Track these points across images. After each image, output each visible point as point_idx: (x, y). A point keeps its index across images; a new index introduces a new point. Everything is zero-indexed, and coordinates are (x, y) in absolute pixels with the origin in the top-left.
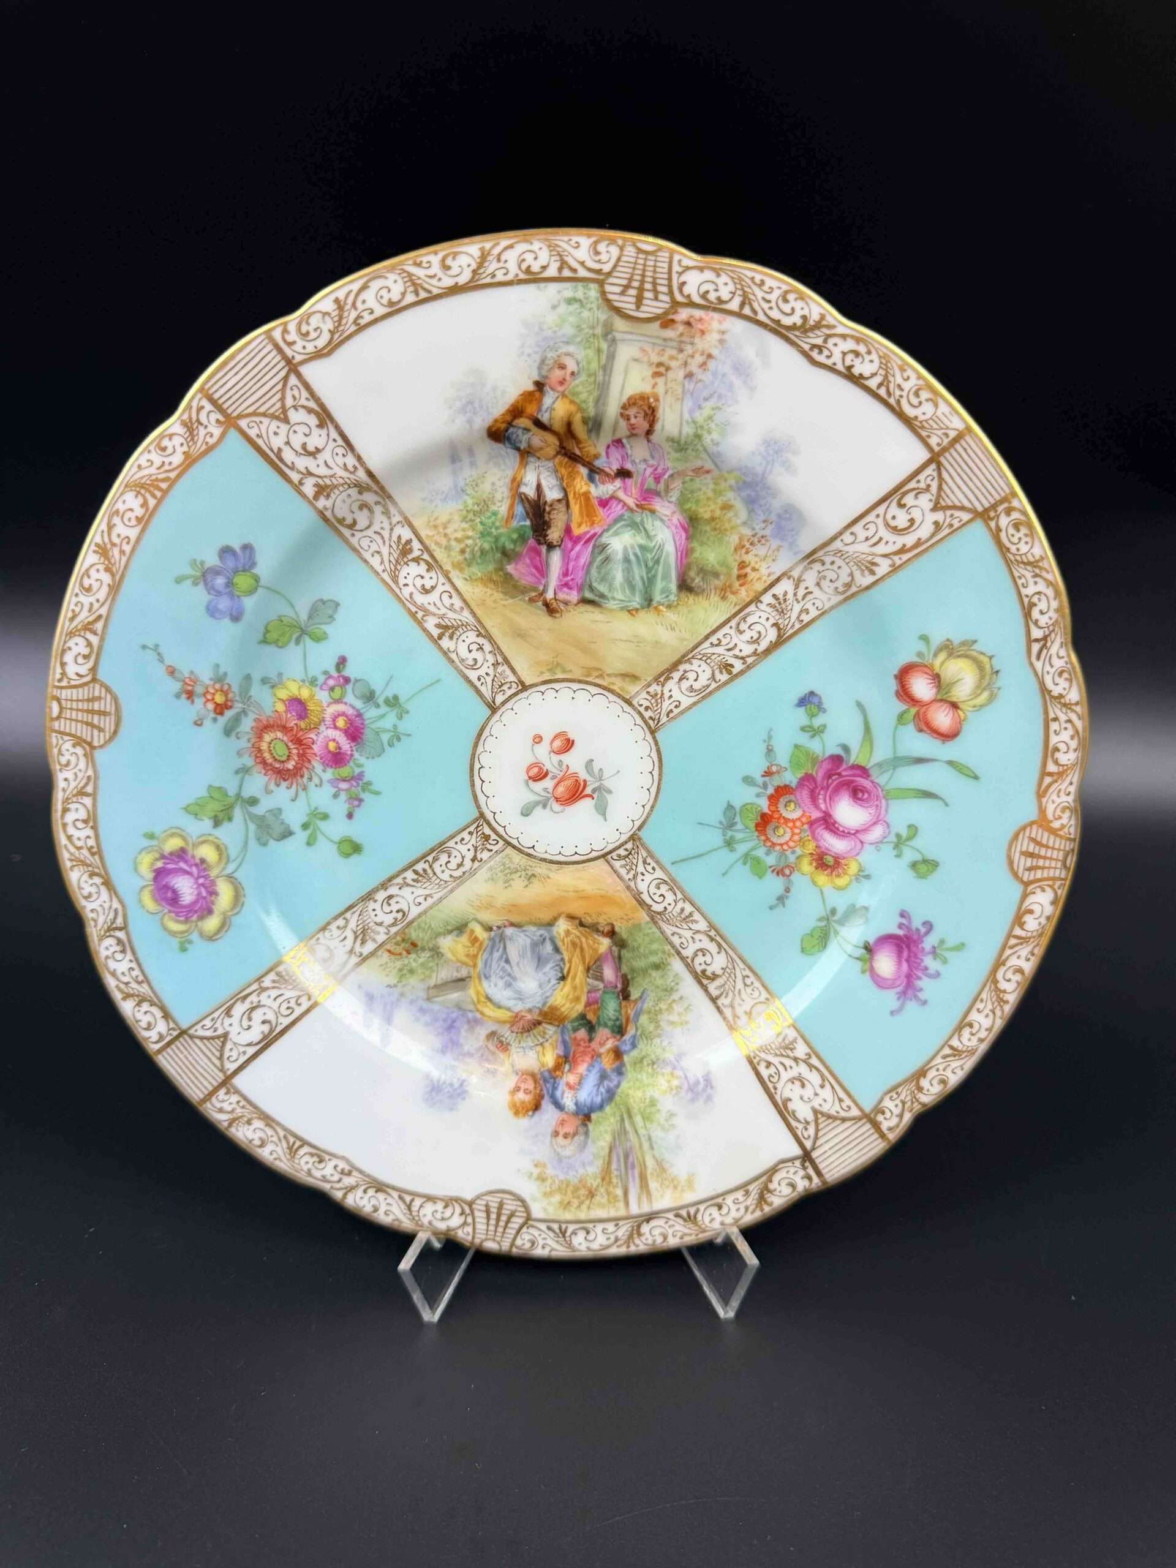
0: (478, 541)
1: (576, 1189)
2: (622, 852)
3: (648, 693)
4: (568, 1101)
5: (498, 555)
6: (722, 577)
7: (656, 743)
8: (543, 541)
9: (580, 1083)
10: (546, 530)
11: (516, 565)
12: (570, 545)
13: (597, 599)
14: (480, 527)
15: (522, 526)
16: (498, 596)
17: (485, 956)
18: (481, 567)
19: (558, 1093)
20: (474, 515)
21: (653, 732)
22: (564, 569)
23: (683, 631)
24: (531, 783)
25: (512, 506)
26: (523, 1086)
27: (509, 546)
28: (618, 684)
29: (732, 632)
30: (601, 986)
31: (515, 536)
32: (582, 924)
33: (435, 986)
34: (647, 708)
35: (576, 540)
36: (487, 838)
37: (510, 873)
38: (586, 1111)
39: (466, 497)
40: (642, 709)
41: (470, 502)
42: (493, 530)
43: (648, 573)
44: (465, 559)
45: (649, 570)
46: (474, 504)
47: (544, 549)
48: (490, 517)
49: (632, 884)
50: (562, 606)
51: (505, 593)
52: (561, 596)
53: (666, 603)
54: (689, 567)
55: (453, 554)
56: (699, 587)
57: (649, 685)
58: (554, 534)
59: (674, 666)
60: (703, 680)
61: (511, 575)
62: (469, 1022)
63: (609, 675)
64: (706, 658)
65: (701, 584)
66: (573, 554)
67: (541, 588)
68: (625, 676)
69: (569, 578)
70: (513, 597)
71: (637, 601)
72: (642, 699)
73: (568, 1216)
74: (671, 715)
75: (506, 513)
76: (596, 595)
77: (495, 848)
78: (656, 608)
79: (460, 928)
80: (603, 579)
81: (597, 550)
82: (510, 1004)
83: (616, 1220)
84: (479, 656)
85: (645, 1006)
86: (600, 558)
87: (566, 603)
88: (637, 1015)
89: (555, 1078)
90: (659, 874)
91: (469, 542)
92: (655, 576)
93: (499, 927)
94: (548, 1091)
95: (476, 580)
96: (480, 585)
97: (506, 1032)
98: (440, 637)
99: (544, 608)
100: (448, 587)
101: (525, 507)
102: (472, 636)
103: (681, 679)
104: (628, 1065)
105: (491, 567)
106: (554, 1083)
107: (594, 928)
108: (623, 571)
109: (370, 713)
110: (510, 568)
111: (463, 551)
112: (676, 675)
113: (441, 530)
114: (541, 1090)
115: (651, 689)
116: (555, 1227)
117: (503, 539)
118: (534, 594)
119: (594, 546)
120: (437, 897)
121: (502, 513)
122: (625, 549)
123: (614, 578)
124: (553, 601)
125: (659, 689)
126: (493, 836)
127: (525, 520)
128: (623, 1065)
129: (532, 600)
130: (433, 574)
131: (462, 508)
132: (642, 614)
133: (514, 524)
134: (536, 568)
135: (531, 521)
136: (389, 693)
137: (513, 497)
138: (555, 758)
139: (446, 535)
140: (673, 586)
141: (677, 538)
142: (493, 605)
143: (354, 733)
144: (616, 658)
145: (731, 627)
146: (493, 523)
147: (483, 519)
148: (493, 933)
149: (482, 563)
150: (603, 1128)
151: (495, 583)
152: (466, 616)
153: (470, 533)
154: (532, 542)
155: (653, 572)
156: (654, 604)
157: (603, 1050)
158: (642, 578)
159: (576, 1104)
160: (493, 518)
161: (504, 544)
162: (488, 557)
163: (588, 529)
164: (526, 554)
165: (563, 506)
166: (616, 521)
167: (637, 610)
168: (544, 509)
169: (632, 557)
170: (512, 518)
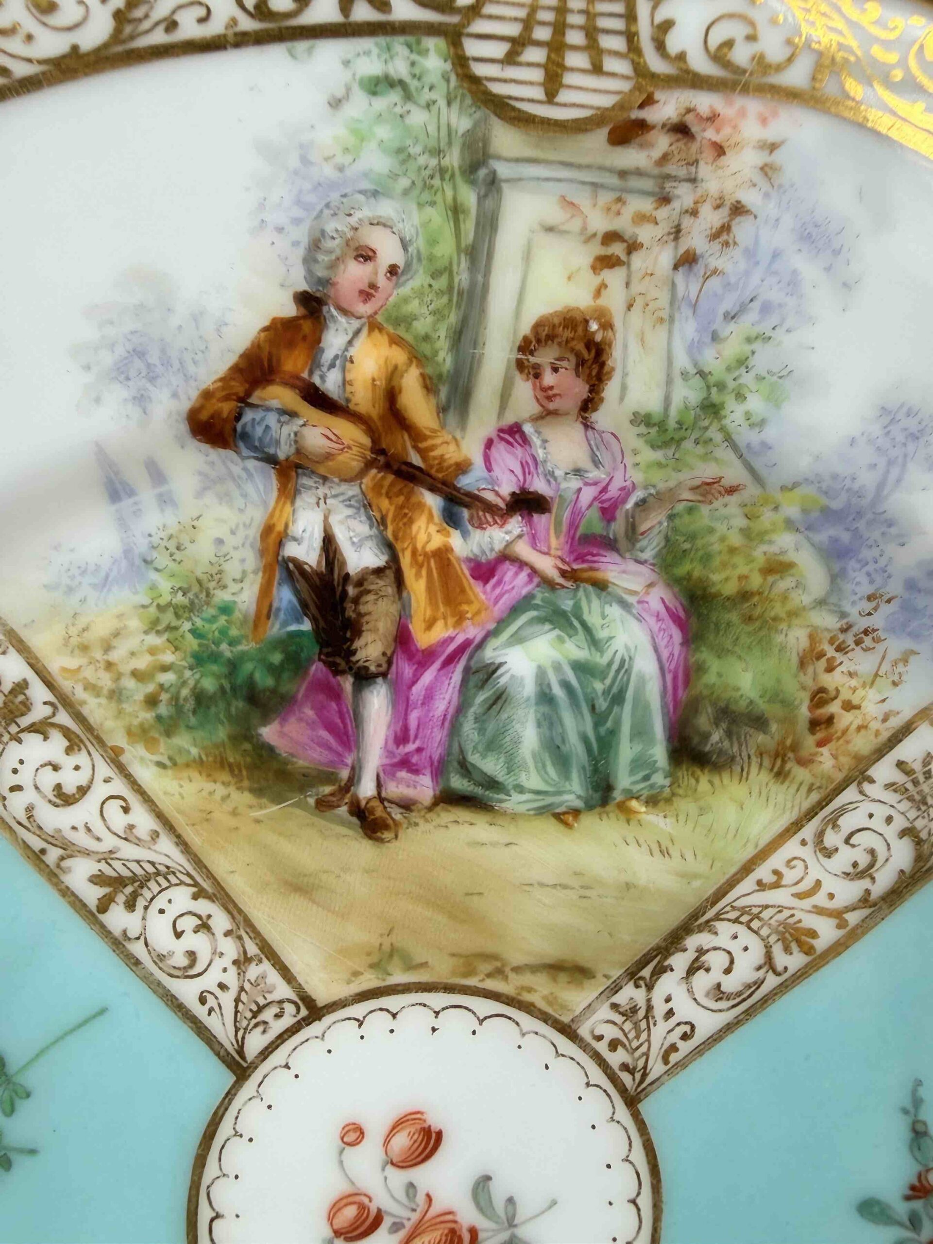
0: (188, 673)
5: (238, 704)
6: (773, 727)
8: (343, 665)
10: (352, 641)
12: (408, 670)
13: (479, 791)
14: (192, 643)
15: (293, 635)
16: (242, 798)
18: (200, 734)
20: (177, 616)
22: (398, 727)
23: (691, 857)
25: (265, 591)
27: (264, 680)
29: (806, 853)
31: (277, 658)
35: (424, 659)
39: (154, 576)
41: (165, 585)
42: (224, 647)
43: (596, 725)
44: (159, 718)
45: (599, 719)
46: (174, 591)
47: (347, 683)
48: (213, 619)
50: (397, 814)
51: (258, 792)
52: (393, 790)
53: (646, 793)
54: (693, 707)
55: (128, 707)
56: (721, 752)
58: (370, 649)
61: (271, 749)
64: (747, 917)
65: (725, 744)
66: (418, 689)
67: (345, 774)
69: (411, 747)
70: (278, 799)
71: (576, 792)
75: (253, 609)
76: (478, 784)
78: (622, 807)
80: (492, 745)
81: (474, 680)
84: (200, 945)
86: (482, 697)
87: (407, 806)
91: (168, 678)
92: (613, 733)
95: (187, 765)
96: (194, 774)
98: (104, 904)
99: (355, 820)
100: (118, 787)
101: (297, 592)
103: (691, 971)
105: (222, 733)
108: (539, 725)
110: (269, 733)
111: (152, 701)
112: (680, 961)
113: (98, 655)
117: (248, 667)
119: (467, 670)
121: (243, 607)
122: (541, 674)
123: (517, 742)
124: (375, 803)
125: (639, 996)
127: (299, 621)
129: (323, 805)
130: (82, 758)
131: (146, 601)
132: (588, 821)
133: (275, 629)
134: (330, 727)
135: (314, 620)
137: (268, 571)
138: (398, 1178)
139: (109, 665)
140: (659, 753)
141: (663, 643)
144: (531, 928)
145: (802, 842)
146: (223, 632)
147: (199, 622)
149: (201, 725)
151: (231, 768)
152: (167, 852)
153: (168, 658)
154: (317, 669)
155: (609, 724)
156: (617, 795)
158: (585, 740)
160: (222, 620)
161: (251, 676)
162: (213, 710)
163: (450, 632)
164: (306, 696)
165: (386, 586)
166: (515, 610)
167: (576, 813)
168: (345, 593)
169: (558, 691)
170: (268, 617)
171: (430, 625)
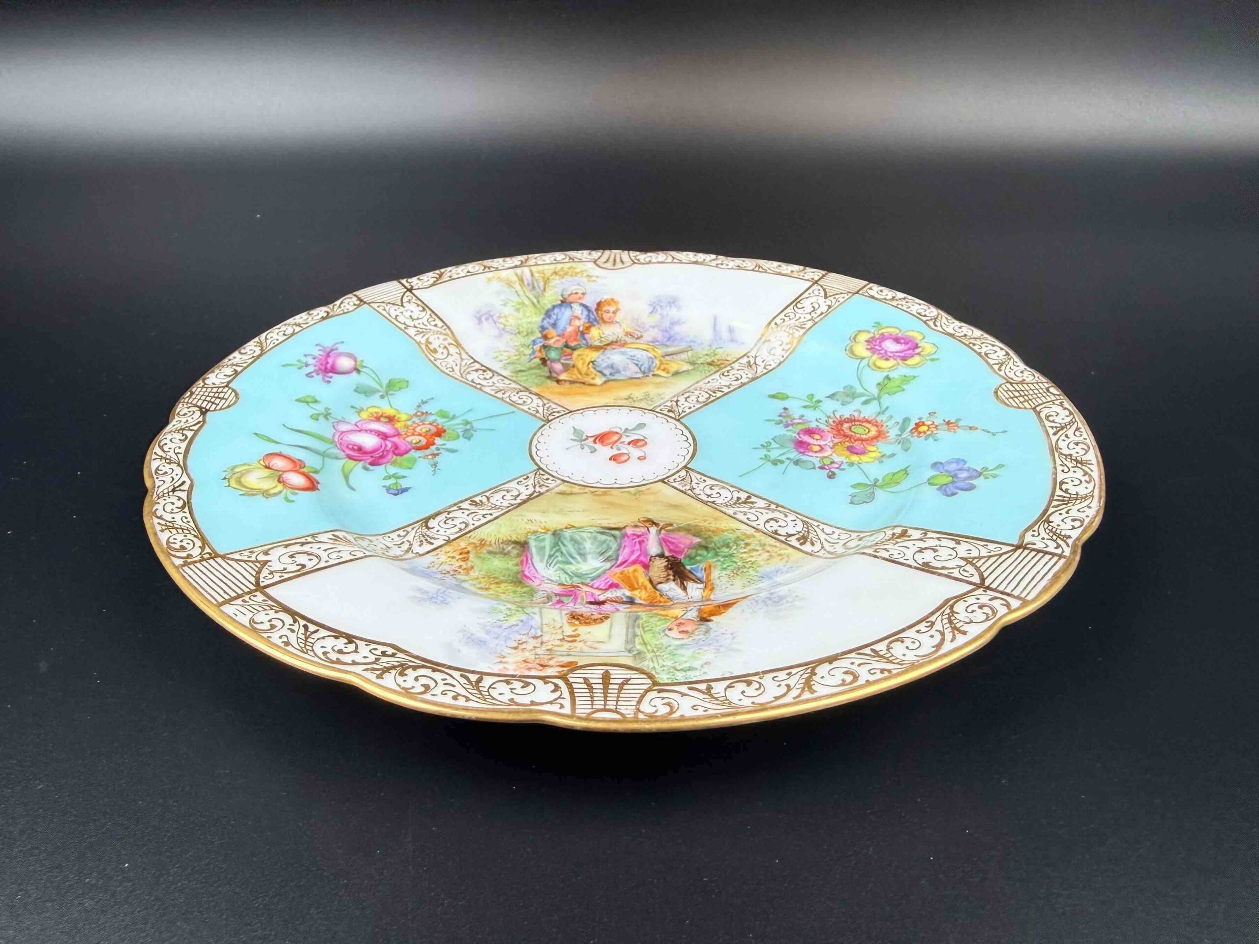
0: (735, 552)
1: (566, 274)
2: (557, 415)
3: (547, 487)
4: (578, 310)
5: (711, 545)
6: (485, 551)
7: (537, 464)
8: (670, 558)
9: (571, 320)
10: (668, 565)
11: (692, 543)
12: (642, 558)
13: (607, 531)
14: (736, 559)
15: (693, 564)
16: (703, 524)
17: (654, 365)
18: (725, 538)
19: (586, 313)
20: (744, 566)
21: (540, 468)
22: (643, 545)
23: (520, 520)
24: (642, 438)
25: (708, 575)
26: (611, 315)
27: (702, 552)
28: (576, 489)
29: (471, 522)
30: (562, 361)
31: (698, 558)
32: (584, 383)
33: (687, 351)
34: (548, 479)
35: (636, 562)
36: (669, 411)
37: (647, 397)
38: (564, 304)
39: (759, 574)
40: (552, 478)
41: (752, 573)
42: (722, 559)
43: (560, 549)
44: (743, 540)
45: (559, 550)
46: (748, 571)
47: (667, 554)
48: (729, 566)
49: (546, 402)
50: (640, 524)
51: (697, 526)
52: (642, 529)
53: (538, 534)
54: (519, 555)
55: (756, 542)
56: (507, 544)
57: (547, 491)
58: (661, 563)
59: (524, 502)
60: (498, 496)
61: (694, 536)
62: (658, 341)
63: (586, 493)
64: (496, 507)
65: (505, 547)
66: (638, 552)
67: (663, 532)
68: (571, 494)
69: (637, 540)
70: (689, 525)
71: (567, 534)
72: (552, 484)
73: (570, 265)
74: (525, 477)
75: (712, 569)
77: (662, 407)
78: (548, 530)
79: (676, 373)
81: (613, 560)
82: (629, 350)
83: (536, 265)
84: (709, 492)
85: (528, 357)
88: (534, 352)
89: (589, 322)
90: (525, 408)
91: (743, 550)
92: (553, 547)
93: (647, 376)
94: (593, 314)
95: (728, 530)
96: (725, 528)
97: (628, 340)
98: (749, 497)
99: (656, 522)
100: (754, 524)
101: (695, 576)
102: (719, 501)
103: (519, 495)
104: (537, 331)
105: (716, 538)
106: (589, 319)
107: (572, 382)
108: (584, 548)
109: (794, 455)
110: (698, 540)
111: (747, 544)
112: (523, 497)
113: (773, 554)
114: (597, 313)
115: (545, 489)
116: (576, 260)
118: (669, 528)
119: (617, 559)
120: (702, 383)
122: (585, 560)
124: (649, 526)
125: (537, 489)
126: (666, 412)
127: (692, 568)
128: (541, 332)
129: (670, 524)
130: (770, 529)
131: (759, 567)
133: (702, 565)
134: (673, 543)
135: (686, 569)
136: (781, 467)
137: (709, 580)
138: (623, 451)
139: (768, 552)
140: (533, 544)
141: (533, 571)
142: (705, 518)
143: (801, 445)
144: (582, 502)
145: (473, 524)
146: (723, 563)
147: (734, 564)
148: (652, 373)
150: (551, 297)
151: (709, 530)
152: (730, 511)
153: (744, 556)
154: (681, 557)
155: (554, 550)
156: (550, 533)
157: (557, 338)
158: (565, 545)
159: (571, 307)
160: (725, 566)
161: (708, 553)
162: (722, 544)
163: (625, 569)
164: (684, 549)
165: (656, 580)
166: (599, 576)
167: (566, 528)
168: (674, 576)
169: (578, 557)
170: (705, 569)
171: (635, 571)
